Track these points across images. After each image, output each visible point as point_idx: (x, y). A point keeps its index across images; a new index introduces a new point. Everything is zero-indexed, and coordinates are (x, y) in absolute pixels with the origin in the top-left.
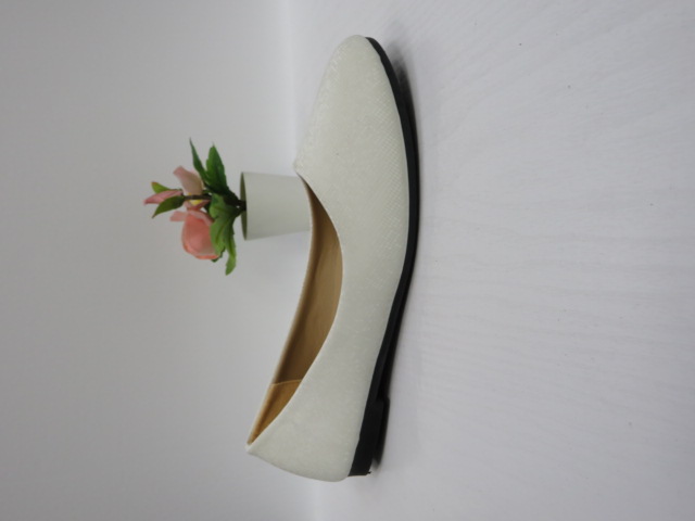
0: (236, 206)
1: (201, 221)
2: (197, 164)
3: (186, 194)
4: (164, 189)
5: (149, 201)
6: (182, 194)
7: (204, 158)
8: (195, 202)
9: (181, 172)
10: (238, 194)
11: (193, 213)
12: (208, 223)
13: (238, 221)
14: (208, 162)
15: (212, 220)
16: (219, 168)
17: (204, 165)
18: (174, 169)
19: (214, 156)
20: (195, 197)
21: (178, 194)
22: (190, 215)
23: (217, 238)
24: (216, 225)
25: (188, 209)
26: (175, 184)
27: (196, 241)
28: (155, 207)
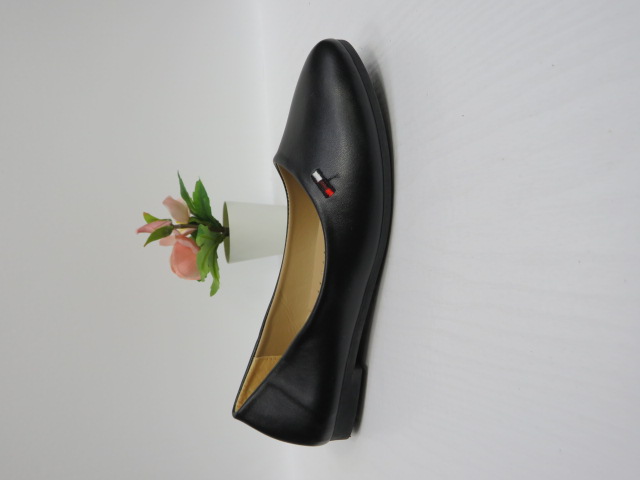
0: (220, 232)
1: (189, 248)
2: (184, 194)
3: (175, 223)
4: (154, 220)
5: (141, 231)
6: (171, 225)
7: (191, 191)
8: (183, 231)
9: (170, 202)
10: (221, 222)
11: (181, 241)
12: (195, 250)
13: (221, 247)
14: (194, 194)
15: (199, 248)
16: (205, 200)
17: (191, 195)
18: (164, 198)
19: (200, 189)
20: (183, 227)
21: (168, 224)
22: (178, 243)
23: (203, 265)
24: (202, 252)
25: (177, 237)
26: (164, 214)
27: (183, 266)
28: (147, 235)
